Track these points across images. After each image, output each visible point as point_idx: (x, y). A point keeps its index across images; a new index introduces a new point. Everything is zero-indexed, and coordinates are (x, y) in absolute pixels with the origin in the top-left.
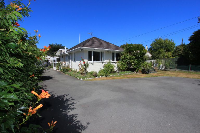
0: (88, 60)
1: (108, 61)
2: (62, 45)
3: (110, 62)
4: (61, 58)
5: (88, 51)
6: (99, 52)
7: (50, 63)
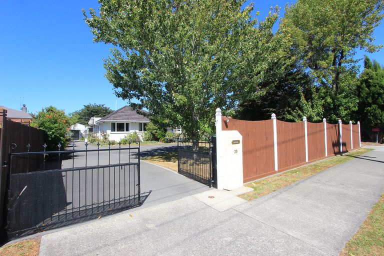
0: (112, 131)
1: (134, 131)
2: (104, 106)
3: (136, 133)
4: (93, 127)
5: (112, 123)
6: (124, 123)
7: (82, 134)
